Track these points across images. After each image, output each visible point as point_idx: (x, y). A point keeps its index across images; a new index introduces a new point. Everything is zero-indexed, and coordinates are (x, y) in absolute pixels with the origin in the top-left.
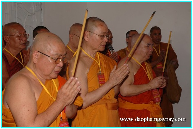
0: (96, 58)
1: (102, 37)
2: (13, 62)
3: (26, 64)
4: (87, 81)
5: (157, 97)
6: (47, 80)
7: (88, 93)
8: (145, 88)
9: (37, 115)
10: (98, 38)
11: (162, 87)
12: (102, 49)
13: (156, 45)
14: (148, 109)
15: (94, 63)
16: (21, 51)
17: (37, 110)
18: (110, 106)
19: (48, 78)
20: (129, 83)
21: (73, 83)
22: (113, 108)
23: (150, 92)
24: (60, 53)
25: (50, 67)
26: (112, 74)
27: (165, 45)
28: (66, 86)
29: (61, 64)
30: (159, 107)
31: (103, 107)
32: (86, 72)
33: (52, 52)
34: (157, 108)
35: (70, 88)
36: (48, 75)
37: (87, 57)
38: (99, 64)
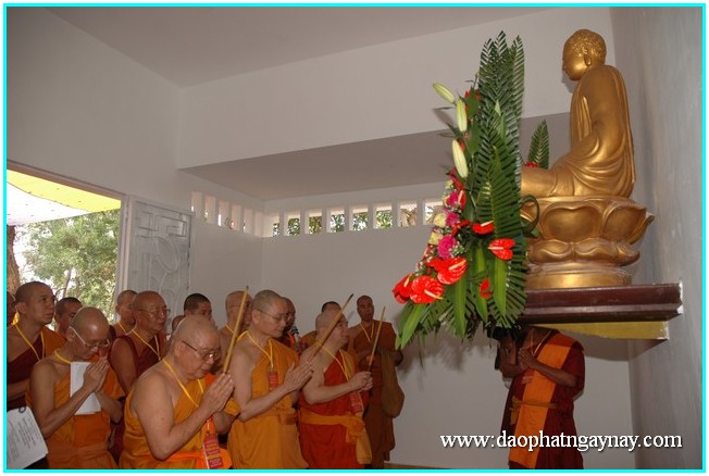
0: (267, 348)
1: (278, 319)
2: (145, 350)
3: (163, 357)
4: (252, 381)
5: (359, 404)
6: (190, 380)
7: (251, 399)
8: (342, 389)
9: (173, 426)
10: (272, 320)
11: (366, 389)
12: (278, 334)
13: (367, 325)
14: (343, 424)
15: (263, 356)
16: (157, 335)
17: (174, 420)
18: (283, 418)
19: (192, 378)
20: (317, 384)
21: (224, 381)
22: (289, 421)
23: (346, 397)
24: (211, 347)
25: (197, 364)
26: (288, 374)
27: (376, 323)
28: (214, 385)
29: (211, 361)
30: (361, 422)
31: (274, 419)
32: (251, 369)
33: (201, 344)
34: (357, 422)
35: (219, 388)
36: (192, 374)
37: (254, 346)
38: (271, 359)
